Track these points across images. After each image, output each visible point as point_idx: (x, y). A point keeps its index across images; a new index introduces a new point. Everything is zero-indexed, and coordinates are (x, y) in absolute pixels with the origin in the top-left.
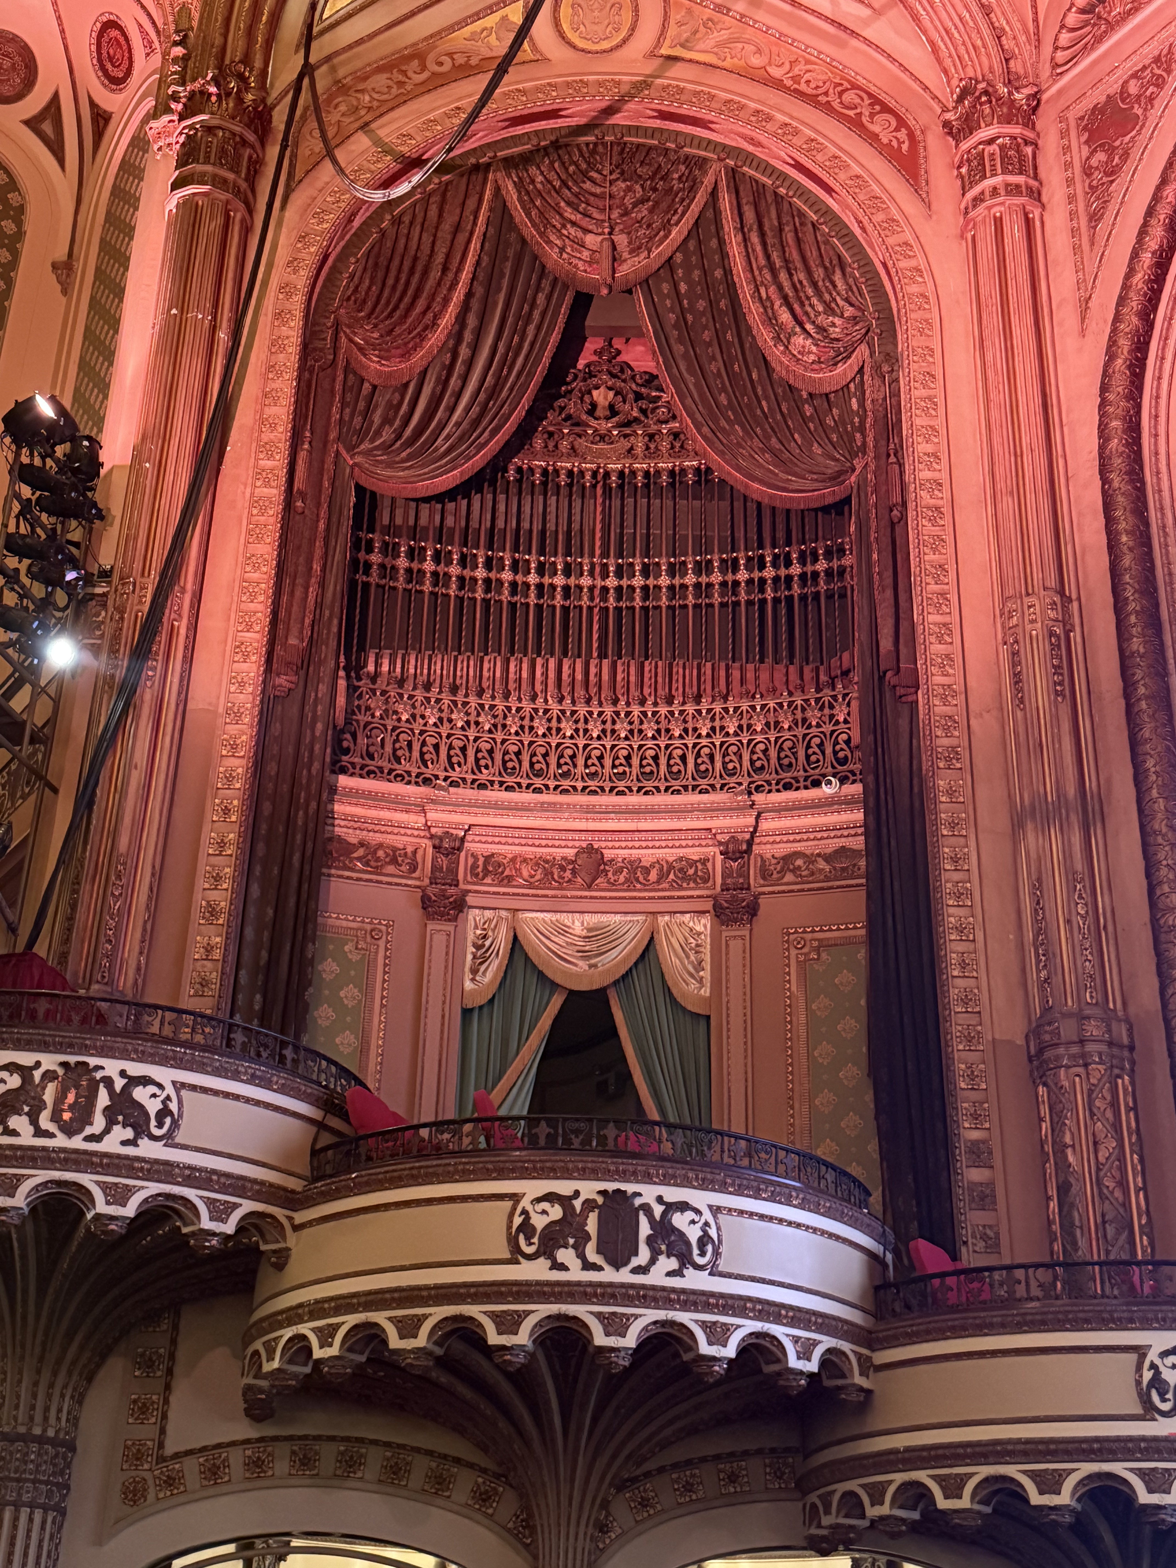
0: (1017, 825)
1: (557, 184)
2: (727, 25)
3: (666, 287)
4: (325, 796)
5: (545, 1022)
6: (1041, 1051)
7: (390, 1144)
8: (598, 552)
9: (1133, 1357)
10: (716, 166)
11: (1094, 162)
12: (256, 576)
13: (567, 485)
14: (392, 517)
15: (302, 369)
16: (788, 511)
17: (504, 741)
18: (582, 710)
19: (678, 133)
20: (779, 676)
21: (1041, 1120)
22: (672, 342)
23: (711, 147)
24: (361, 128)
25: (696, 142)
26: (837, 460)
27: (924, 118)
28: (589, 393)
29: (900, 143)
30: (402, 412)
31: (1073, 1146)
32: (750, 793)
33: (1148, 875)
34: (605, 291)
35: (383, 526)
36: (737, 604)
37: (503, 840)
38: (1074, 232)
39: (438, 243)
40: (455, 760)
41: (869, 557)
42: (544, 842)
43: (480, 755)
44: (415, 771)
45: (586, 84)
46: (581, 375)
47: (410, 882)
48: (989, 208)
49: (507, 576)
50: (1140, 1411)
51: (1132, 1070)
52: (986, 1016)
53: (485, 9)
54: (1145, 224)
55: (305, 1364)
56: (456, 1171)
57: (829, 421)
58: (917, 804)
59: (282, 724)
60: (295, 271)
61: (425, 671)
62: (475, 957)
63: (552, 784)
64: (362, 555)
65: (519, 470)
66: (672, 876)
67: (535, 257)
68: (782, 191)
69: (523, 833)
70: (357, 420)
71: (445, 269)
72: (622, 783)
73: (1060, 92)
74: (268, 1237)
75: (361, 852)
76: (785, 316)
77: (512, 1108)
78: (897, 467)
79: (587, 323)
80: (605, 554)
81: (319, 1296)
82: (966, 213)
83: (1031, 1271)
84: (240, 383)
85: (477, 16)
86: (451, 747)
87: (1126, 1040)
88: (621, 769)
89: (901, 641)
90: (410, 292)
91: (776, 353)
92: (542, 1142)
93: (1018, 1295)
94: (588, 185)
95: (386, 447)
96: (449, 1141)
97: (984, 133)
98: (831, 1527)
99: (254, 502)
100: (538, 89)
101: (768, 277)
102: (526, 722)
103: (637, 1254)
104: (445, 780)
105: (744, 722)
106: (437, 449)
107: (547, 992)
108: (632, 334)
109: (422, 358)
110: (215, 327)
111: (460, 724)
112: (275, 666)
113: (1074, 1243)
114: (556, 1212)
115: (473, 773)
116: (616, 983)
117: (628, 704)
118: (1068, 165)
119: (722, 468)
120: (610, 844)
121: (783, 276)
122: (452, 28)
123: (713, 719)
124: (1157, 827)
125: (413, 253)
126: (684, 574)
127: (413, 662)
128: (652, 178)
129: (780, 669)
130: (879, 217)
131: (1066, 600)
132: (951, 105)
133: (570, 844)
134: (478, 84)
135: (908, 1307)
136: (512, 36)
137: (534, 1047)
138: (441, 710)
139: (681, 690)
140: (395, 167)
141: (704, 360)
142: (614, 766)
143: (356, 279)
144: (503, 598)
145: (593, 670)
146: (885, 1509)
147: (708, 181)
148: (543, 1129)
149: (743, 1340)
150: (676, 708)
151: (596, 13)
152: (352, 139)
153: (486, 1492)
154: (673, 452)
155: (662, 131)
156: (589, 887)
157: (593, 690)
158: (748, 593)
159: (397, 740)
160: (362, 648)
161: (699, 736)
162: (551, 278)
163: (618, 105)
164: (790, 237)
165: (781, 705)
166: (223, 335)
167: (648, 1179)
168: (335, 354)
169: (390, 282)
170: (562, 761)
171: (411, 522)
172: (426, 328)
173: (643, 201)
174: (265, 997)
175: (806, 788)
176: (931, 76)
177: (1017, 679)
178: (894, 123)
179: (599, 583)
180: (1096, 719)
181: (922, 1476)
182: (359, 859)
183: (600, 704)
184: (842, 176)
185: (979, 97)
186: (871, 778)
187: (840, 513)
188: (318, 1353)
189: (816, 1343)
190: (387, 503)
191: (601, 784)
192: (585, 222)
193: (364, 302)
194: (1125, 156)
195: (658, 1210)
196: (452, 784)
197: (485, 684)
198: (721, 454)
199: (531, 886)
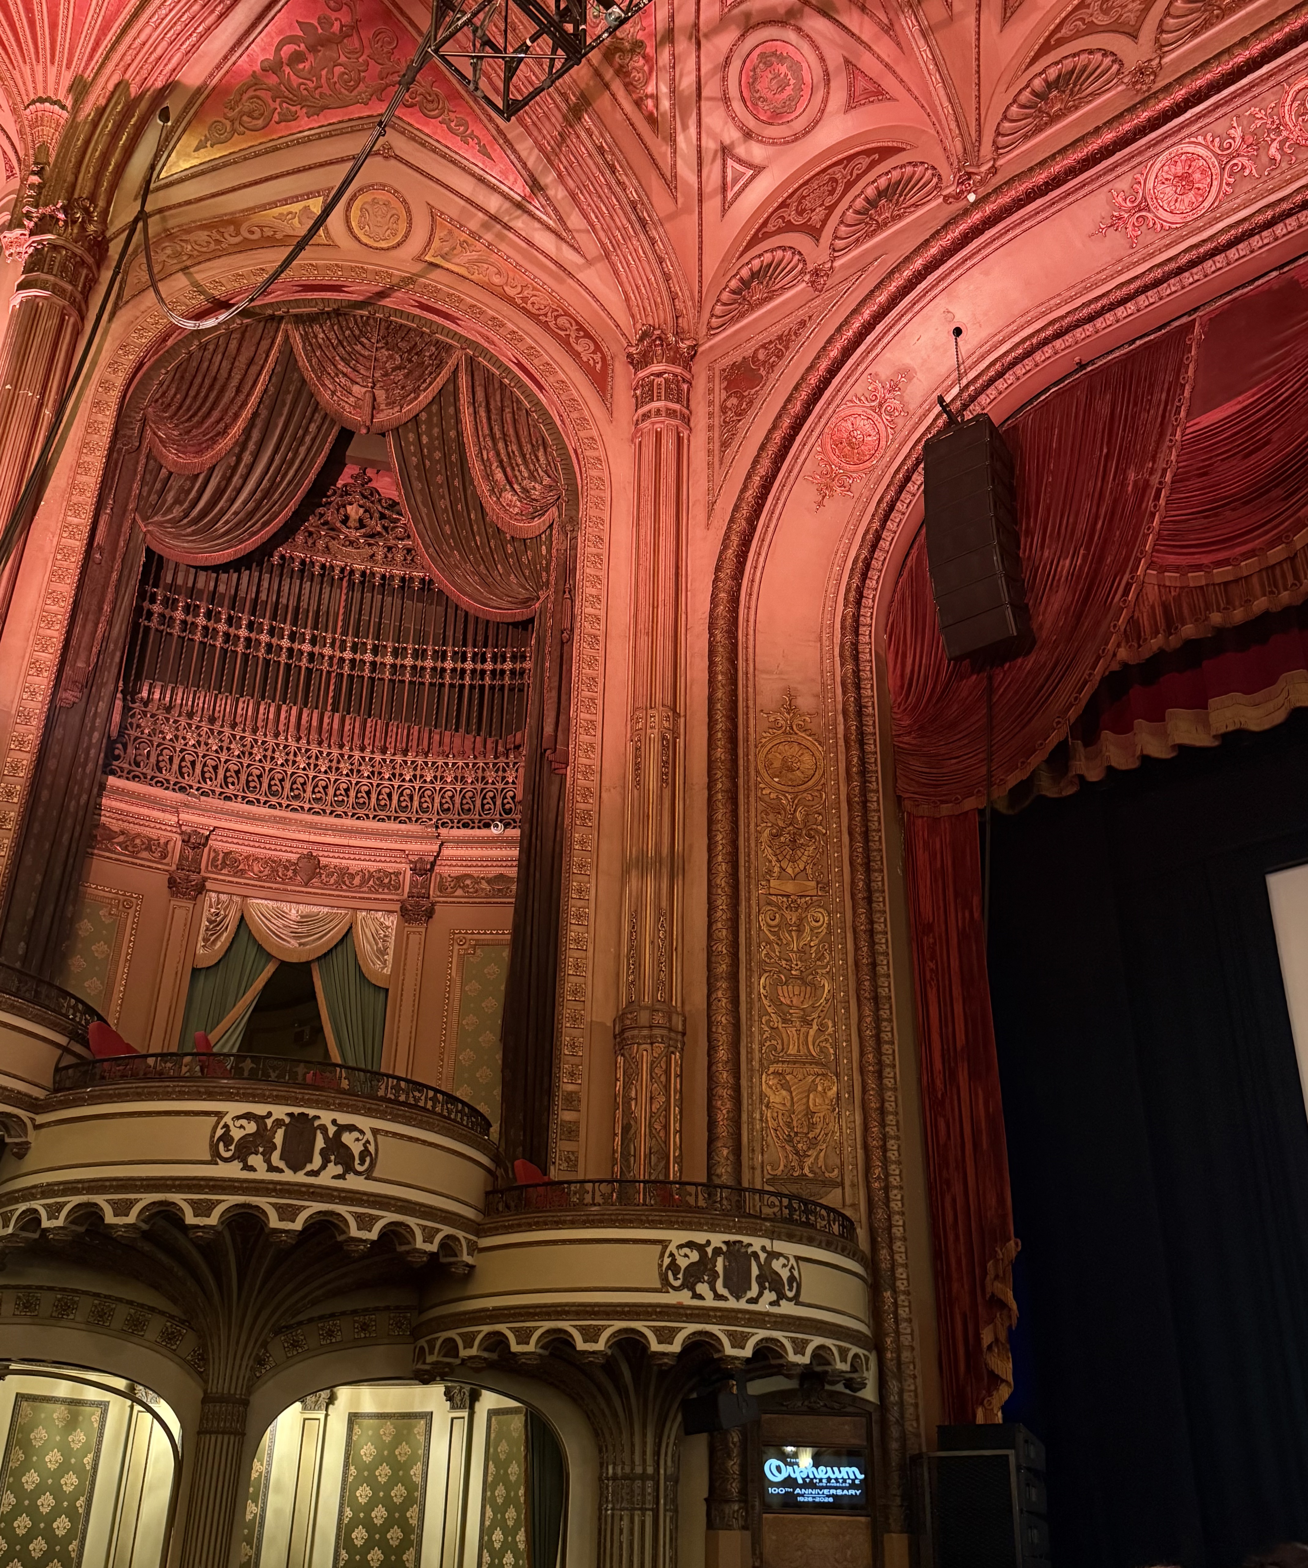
0: (625, 872)
1: (335, 342)
2: (478, 248)
3: (411, 437)
4: (95, 791)
5: (259, 983)
6: (623, 1031)
7: (121, 1068)
8: (339, 630)
9: (659, 1248)
10: (458, 353)
11: (729, 404)
12: (55, 608)
13: (319, 574)
14: (174, 578)
15: (111, 450)
16: (488, 622)
17: (249, 766)
18: (315, 749)
19: (432, 322)
20: (468, 743)
21: (617, 1080)
22: (412, 479)
23: (457, 337)
24: (182, 270)
25: (445, 332)
26: (527, 590)
27: (614, 348)
28: (344, 506)
29: (595, 363)
30: (191, 497)
31: (636, 1099)
32: (437, 827)
33: (709, 916)
34: (364, 431)
35: (166, 584)
36: (442, 685)
37: (241, 842)
38: (710, 452)
39: (235, 370)
40: (207, 775)
41: (543, 663)
42: (273, 847)
43: (228, 774)
44: (173, 780)
45: (365, 271)
46: (339, 492)
47: (159, 866)
48: (653, 423)
49: (264, 638)
50: (660, 1286)
51: (682, 1049)
52: (588, 1004)
53: (292, 197)
54: (758, 456)
55: (34, 1232)
56: (174, 1092)
57: (524, 559)
58: (557, 849)
59: (64, 730)
60: (115, 371)
61: (190, 703)
62: (207, 929)
63: (285, 803)
64: (146, 604)
65: (282, 557)
66: (371, 883)
67: (312, 395)
68: (507, 381)
69: (257, 838)
70: (153, 497)
71: (238, 391)
72: (341, 809)
73: (711, 348)
74: (12, 1133)
75: (121, 838)
76: (499, 475)
77: (223, 1046)
78: (569, 601)
79: (348, 453)
80: (345, 633)
81: (50, 1180)
82: (637, 424)
83: (597, 1185)
84: (58, 451)
85: (285, 202)
86: (205, 765)
87: (680, 1028)
88: (340, 798)
89: (560, 728)
90: (208, 404)
91: (490, 502)
92: (246, 1074)
93: (585, 1202)
94: (358, 348)
95: (175, 522)
96: (170, 1069)
97: (656, 368)
98: (432, 1363)
99: (59, 549)
100: (328, 267)
101: (490, 443)
102: (269, 753)
103: (311, 1162)
104: (198, 790)
105: (438, 774)
106: (216, 530)
107: (263, 960)
108: (382, 467)
109: (212, 457)
110: (42, 404)
111: (214, 748)
112: (63, 682)
113: (629, 1167)
114: (251, 1127)
115: (221, 787)
116: (319, 959)
117: (351, 749)
118: (711, 403)
119: (442, 581)
120: (326, 854)
121: (501, 445)
122: (264, 207)
123: (415, 769)
124: (718, 882)
125: (213, 374)
126: (404, 657)
127: (180, 694)
128: (409, 352)
129: (470, 737)
130: (574, 415)
131: (677, 715)
132: (634, 342)
133: (295, 850)
134: (281, 254)
135: (508, 1207)
136: (311, 222)
137: (248, 1002)
138: (199, 735)
139: (393, 744)
140: (206, 305)
141: (436, 496)
142: (335, 795)
143: (164, 387)
144: (260, 655)
145: (326, 720)
146: (474, 1351)
147: (452, 362)
148: (248, 1065)
149: (384, 1227)
150: (388, 757)
151: (379, 219)
152: (173, 277)
153: (173, 1333)
154: (405, 563)
155: (420, 318)
156: (306, 885)
157: (325, 735)
158: (452, 678)
159: (161, 754)
160: (139, 677)
161: (404, 780)
162: (322, 413)
163: (389, 292)
164: (508, 417)
165: (467, 765)
166: (47, 412)
167: (326, 1106)
168: (140, 442)
169: (192, 393)
170: (295, 786)
171: (190, 584)
172: (218, 434)
173: (399, 368)
174: (27, 944)
175: (479, 828)
176: (623, 319)
177: (637, 767)
178: (592, 348)
179: (338, 654)
180: (687, 802)
181: (502, 1328)
182: (119, 844)
183: (330, 746)
184: (551, 379)
185: (655, 341)
186: (527, 826)
187: (525, 629)
188: (46, 1224)
189: (438, 1230)
190: (172, 566)
191: (323, 807)
192: (353, 375)
193: (169, 405)
194: (751, 403)
195: (332, 1129)
196: (202, 794)
197: (238, 720)
198: (442, 571)
199: (259, 879)
